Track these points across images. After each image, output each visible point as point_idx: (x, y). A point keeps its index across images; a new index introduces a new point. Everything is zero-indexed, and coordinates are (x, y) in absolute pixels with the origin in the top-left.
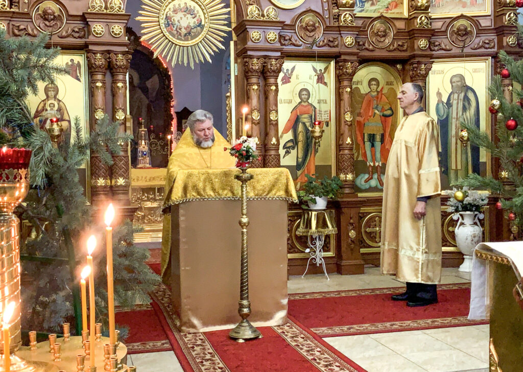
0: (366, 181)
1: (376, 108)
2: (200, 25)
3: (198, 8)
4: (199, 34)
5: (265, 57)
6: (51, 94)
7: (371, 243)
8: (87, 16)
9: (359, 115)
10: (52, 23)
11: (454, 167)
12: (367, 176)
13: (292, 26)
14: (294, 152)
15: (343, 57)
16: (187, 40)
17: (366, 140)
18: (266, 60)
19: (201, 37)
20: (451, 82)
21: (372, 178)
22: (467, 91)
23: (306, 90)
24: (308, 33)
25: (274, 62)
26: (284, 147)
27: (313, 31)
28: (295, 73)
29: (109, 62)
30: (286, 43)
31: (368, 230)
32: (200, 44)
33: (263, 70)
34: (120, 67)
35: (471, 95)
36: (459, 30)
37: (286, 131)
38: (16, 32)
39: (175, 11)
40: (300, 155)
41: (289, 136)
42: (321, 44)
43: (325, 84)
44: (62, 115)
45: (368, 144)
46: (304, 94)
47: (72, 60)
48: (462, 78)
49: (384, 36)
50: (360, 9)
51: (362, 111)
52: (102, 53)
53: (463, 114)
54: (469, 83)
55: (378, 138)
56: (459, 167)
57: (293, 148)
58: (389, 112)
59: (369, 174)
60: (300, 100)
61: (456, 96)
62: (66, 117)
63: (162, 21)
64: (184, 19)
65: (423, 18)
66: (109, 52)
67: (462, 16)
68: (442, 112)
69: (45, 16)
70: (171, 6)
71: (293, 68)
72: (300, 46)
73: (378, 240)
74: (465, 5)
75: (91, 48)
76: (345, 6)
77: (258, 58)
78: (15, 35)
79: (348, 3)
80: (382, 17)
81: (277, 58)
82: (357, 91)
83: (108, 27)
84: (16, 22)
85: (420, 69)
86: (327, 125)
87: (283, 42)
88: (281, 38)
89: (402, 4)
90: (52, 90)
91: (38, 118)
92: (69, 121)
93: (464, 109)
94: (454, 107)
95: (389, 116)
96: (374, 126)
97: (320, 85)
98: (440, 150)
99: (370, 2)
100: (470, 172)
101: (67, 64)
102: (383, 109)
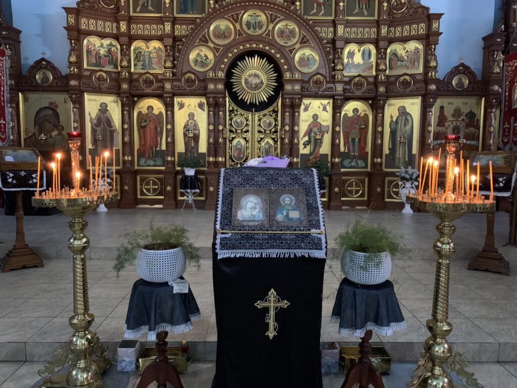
0: (349, 163)
1: (357, 124)
2: (262, 83)
3: (261, 74)
4: (261, 87)
5: (292, 98)
6: (191, 117)
7: (349, 195)
8: (206, 80)
9: (347, 127)
10: (191, 84)
12: (349, 160)
13: (309, 82)
15: (336, 97)
16: (255, 90)
17: (350, 141)
18: (294, 100)
20: (399, 110)
21: (352, 161)
22: (407, 115)
24: (317, 85)
25: (297, 100)
27: (319, 84)
28: (310, 106)
29: (216, 102)
30: (305, 90)
31: (349, 188)
32: (262, 93)
33: (292, 105)
34: (221, 104)
35: (409, 118)
36: (403, 82)
37: (305, 136)
38: (175, 88)
39: (250, 76)
40: (312, 149)
43: (327, 111)
44: (196, 127)
45: (351, 144)
46: (315, 117)
47: (201, 101)
48: (404, 108)
49: (361, 86)
50: (349, 72)
52: (213, 97)
53: (404, 128)
55: (357, 140)
57: (308, 145)
59: (351, 159)
60: (312, 120)
61: (400, 118)
63: (243, 81)
64: (254, 80)
65: (383, 76)
66: (216, 97)
67: (405, 74)
68: (393, 126)
69: (188, 81)
70: (248, 73)
71: (310, 103)
72: (313, 91)
73: (354, 194)
74: (408, 68)
75: (208, 95)
76: (338, 70)
77: (289, 98)
78: (174, 90)
79: (340, 69)
80: (359, 76)
81: (299, 99)
82: (346, 115)
83: (215, 85)
84: (175, 83)
85: (380, 104)
86: (327, 133)
87: (303, 90)
88: (302, 88)
89: (373, 68)
90: (191, 116)
91: (185, 129)
92: (199, 130)
93: (405, 125)
94: (400, 124)
95: (364, 128)
96: (355, 134)
97: (324, 112)
98: (391, 147)
99: (354, 68)
100: (407, 159)
101: (199, 103)
102: (360, 125)
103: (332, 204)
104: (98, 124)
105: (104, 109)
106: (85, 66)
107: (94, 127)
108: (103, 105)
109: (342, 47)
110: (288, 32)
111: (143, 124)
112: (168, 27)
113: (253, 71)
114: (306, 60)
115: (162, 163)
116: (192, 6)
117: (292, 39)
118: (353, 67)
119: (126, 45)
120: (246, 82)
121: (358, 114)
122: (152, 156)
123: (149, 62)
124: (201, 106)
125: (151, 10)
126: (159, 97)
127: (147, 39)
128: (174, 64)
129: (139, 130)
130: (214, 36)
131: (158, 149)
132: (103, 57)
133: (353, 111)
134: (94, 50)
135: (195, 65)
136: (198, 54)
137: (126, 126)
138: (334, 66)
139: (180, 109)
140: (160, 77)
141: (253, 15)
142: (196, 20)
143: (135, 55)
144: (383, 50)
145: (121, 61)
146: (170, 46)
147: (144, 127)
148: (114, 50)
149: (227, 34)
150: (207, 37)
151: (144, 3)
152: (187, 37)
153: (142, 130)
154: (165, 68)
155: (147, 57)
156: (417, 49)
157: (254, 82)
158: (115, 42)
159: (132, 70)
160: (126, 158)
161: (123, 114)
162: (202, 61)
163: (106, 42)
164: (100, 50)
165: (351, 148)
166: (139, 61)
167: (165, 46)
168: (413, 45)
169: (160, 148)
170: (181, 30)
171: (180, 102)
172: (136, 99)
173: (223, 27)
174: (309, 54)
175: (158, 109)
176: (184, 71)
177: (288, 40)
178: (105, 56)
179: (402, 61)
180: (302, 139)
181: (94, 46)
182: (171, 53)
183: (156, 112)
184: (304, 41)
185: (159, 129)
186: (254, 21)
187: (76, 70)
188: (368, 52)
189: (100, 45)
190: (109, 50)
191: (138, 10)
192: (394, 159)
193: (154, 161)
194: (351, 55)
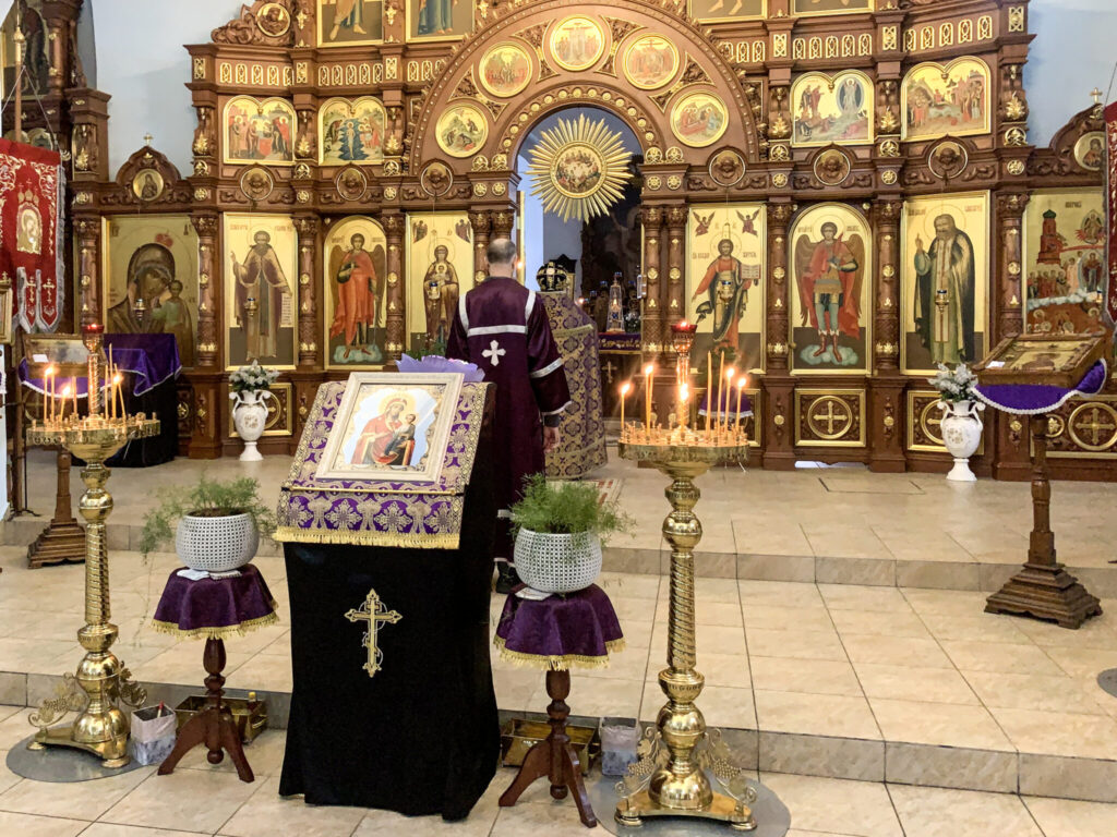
0: (816, 355)
1: (833, 261)
2: (597, 174)
3: (593, 155)
4: (595, 184)
5: (664, 206)
6: (441, 256)
7: (819, 434)
8: (469, 176)
9: (807, 269)
10: (439, 184)
11: (938, 338)
12: (817, 348)
13: (705, 168)
14: (710, 317)
15: (771, 200)
16: (581, 191)
17: (817, 300)
18: (667, 210)
19: (596, 187)
20: (936, 226)
21: (825, 351)
22: (957, 235)
23: (729, 241)
24: (725, 174)
25: (675, 211)
26: (698, 310)
27: (730, 171)
28: (713, 221)
29: (491, 222)
30: (696, 187)
31: (817, 417)
32: (596, 196)
33: (664, 221)
34: (501, 226)
35: (962, 242)
36: (943, 156)
37: (700, 291)
38: (406, 196)
39: (568, 161)
40: (719, 319)
41: (705, 297)
42: (742, 185)
43: (755, 233)
44: (451, 278)
45: (819, 308)
46: (726, 246)
47: (462, 221)
48: (950, 218)
49: (836, 170)
50: (805, 138)
51: (811, 265)
52: (484, 213)
53: (951, 268)
54: (959, 225)
55: (835, 299)
56: (945, 339)
57: (710, 312)
58: (852, 266)
59: (821, 345)
60: (719, 254)
61: (942, 243)
62: (455, 280)
63: (553, 174)
64: (578, 168)
65: (888, 144)
66: (490, 212)
67: (948, 138)
68: (922, 266)
69: (432, 179)
70: (564, 156)
71: (712, 216)
72: (716, 189)
73: (830, 430)
74: (954, 122)
75: (473, 208)
76: (776, 137)
77: (657, 207)
78: (405, 199)
79: (780, 133)
80: (831, 146)
81: (680, 207)
82: (804, 239)
83: (490, 184)
84: (406, 186)
85: (886, 211)
86: (756, 284)
87: (691, 186)
88: (688, 181)
89: (867, 126)
90: (441, 252)
91: (427, 283)
92: (457, 284)
93: (953, 261)
94: (940, 258)
95: (852, 270)
96: (829, 284)
97: (747, 234)
98: (919, 315)
99: (819, 129)
100: (961, 346)
101: (457, 225)
102: (842, 262)
103: (769, 454)
104: (250, 278)
105: (262, 245)
106: (227, 159)
107: (242, 282)
108: (261, 237)
109: (787, 82)
110: (654, 58)
111: (342, 274)
112: (392, 67)
113: (576, 151)
114: (699, 116)
115: (380, 357)
116: (444, 19)
117: (663, 74)
118: (816, 126)
119: (307, 110)
120: (561, 174)
121: (836, 237)
122: (361, 342)
123: (354, 142)
124: (461, 231)
125: (359, 34)
126: (374, 215)
127: (351, 94)
128: (403, 143)
129: (334, 287)
130: (488, 78)
131: (372, 326)
132: (261, 137)
133: (823, 230)
134: (244, 124)
135: (449, 145)
136: (456, 120)
137: (306, 280)
138: (767, 127)
139: (417, 239)
140: (376, 173)
141: (575, 27)
142: (450, 48)
143: (327, 129)
144: (888, 84)
145: (298, 144)
146: (396, 107)
147: (344, 280)
148: (284, 120)
149: (516, 74)
150: (474, 83)
151: (346, 19)
152: (432, 85)
153: (340, 286)
154: (387, 153)
155: (351, 131)
156: (975, 75)
157: (578, 174)
158: (285, 106)
159: (321, 161)
160: (305, 347)
161: (300, 254)
162: (462, 135)
163: (270, 106)
164: (255, 123)
165: (820, 319)
166: (333, 142)
167: (388, 108)
168: (964, 69)
169: (377, 324)
170: (419, 71)
171: (418, 224)
172: (328, 221)
173: (507, 59)
174: (704, 103)
175: (374, 240)
176: (425, 158)
177: (655, 76)
178: (266, 135)
179: (941, 107)
180: (694, 298)
181: (245, 115)
182: (399, 123)
183: (369, 247)
184: (692, 74)
185: (374, 283)
186: (576, 41)
187: (206, 168)
188: (853, 89)
189: (256, 113)
190: (274, 122)
191: (333, 35)
192: (928, 345)
193: (363, 351)
194: (812, 99)
